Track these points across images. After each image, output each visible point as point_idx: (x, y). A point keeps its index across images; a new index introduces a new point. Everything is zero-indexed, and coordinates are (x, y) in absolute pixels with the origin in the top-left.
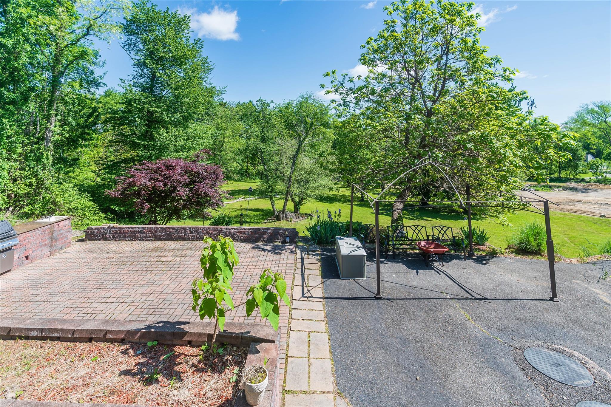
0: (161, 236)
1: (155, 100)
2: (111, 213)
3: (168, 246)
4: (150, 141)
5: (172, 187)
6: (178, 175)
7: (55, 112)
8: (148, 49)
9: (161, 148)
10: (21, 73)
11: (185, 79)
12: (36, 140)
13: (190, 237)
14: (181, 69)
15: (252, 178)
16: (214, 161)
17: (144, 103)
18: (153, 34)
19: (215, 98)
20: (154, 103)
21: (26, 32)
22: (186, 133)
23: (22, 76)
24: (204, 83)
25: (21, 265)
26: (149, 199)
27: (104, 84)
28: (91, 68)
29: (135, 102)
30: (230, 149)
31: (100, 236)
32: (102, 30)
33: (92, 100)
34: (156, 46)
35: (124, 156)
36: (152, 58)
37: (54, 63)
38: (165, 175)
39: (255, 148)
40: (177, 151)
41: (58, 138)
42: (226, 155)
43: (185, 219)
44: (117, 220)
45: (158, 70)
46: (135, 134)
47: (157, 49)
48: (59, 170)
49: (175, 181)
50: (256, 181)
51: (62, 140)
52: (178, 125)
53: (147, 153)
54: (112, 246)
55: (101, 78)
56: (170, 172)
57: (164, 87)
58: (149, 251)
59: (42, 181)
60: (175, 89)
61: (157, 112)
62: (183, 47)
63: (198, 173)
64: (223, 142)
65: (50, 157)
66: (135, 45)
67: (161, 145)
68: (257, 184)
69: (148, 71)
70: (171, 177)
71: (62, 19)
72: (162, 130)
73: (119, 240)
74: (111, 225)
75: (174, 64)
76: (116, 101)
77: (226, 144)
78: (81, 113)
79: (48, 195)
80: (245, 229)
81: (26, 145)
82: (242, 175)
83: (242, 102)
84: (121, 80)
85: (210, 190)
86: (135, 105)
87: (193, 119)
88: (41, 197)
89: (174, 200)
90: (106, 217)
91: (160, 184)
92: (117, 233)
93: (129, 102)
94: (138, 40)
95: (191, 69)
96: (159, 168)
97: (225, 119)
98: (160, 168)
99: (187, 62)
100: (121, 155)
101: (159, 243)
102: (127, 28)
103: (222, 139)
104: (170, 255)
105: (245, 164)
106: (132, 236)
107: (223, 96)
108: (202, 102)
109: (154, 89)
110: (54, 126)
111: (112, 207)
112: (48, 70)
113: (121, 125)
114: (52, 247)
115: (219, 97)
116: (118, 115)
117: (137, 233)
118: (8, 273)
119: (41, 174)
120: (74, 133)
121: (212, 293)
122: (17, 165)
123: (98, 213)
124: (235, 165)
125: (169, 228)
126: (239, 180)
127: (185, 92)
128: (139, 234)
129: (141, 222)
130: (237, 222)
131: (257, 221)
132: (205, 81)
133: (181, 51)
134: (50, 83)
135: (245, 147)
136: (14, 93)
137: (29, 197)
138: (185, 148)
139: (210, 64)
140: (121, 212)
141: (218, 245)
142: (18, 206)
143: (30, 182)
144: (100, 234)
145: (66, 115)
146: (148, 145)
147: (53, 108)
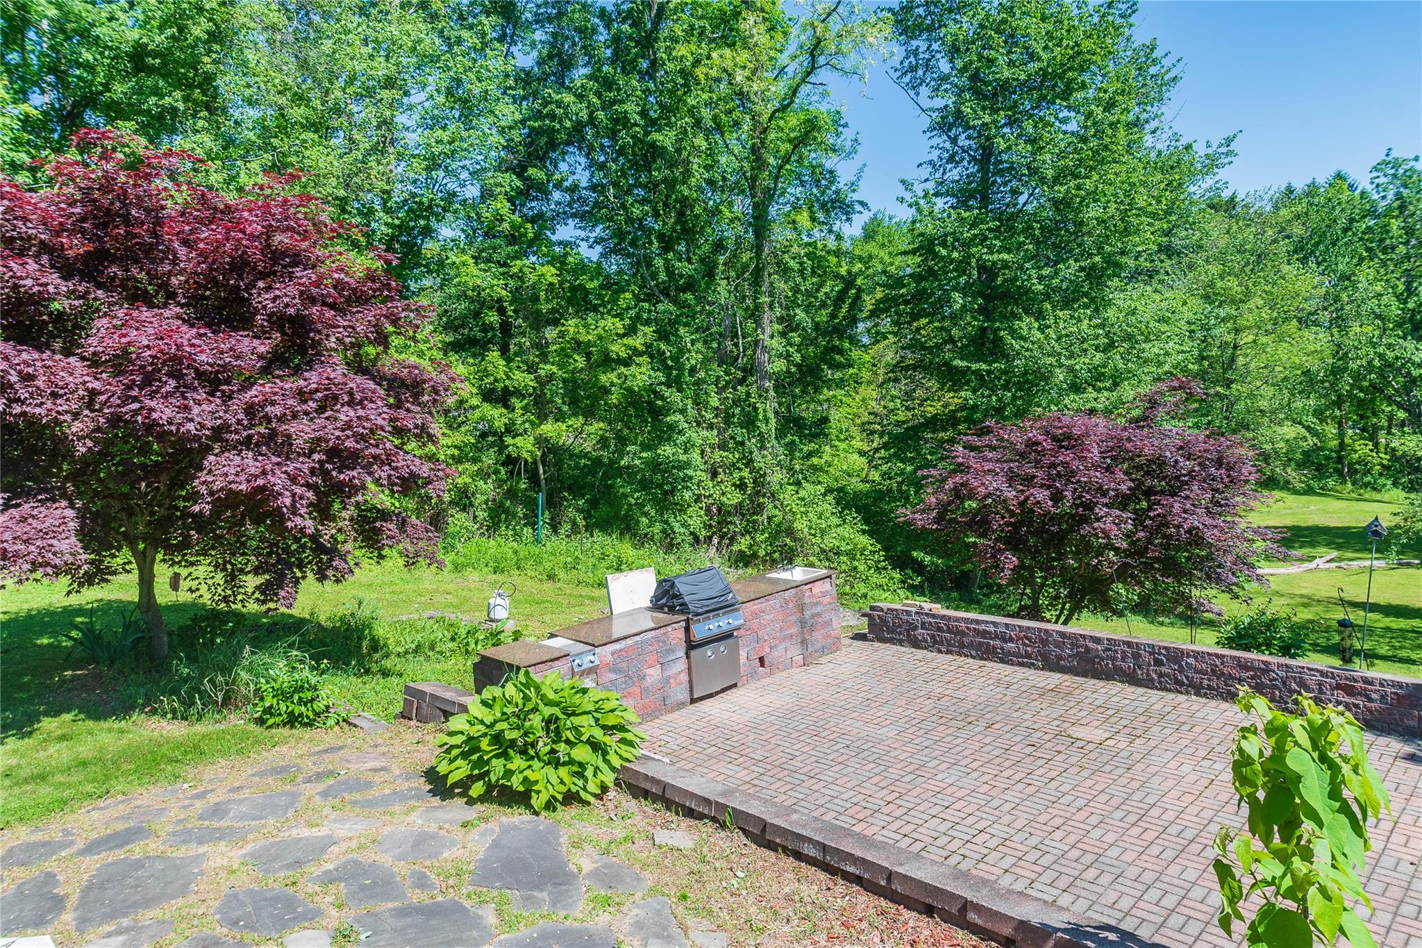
0: (1059, 658)
1: (997, 229)
2: (914, 572)
3: (1086, 694)
4: (995, 361)
5: (1077, 506)
6: (1095, 467)
7: (767, 300)
8: (965, 69)
9: (1027, 381)
10: (698, 210)
11: (1084, 140)
12: (740, 374)
13: (1155, 677)
14: (1069, 108)
15: (1366, 485)
16: (1205, 420)
17: (967, 244)
18: (974, 16)
19: (1192, 189)
20: (996, 238)
21: (694, 103)
22: (1102, 326)
23: (697, 217)
24: (1148, 140)
25: (753, 675)
26: (1013, 541)
27: (862, 203)
28: (828, 165)
29: (944, 244)
30: (1266, 371)
31: (900, 633)
32: (846, 46)
33: (837, 253)
34: (986, 53)
35: (931, 409)
36: (977, 93)
37: (752, 169)
38: (1053, 466)
39: (1377, 363)
40: (1076, 388)
41: (779, 366)
42: (1251, 396)
43: (1120, 614)
44: (932, 593)
45: (998, 128)
46: (952, 340)
47: (989, 60)
48: (791, 447)
49: (1086, 487)
50: (1386, 496)
51: (788, 371)
52: (1075, 300)
53: (990, 396)
54: (934, 665)
55: (853, 187)
56: (1066, 456)
57: (1020, 180)
58: (1033, 697)
59: (761, 476)
60: (1056, 180)
61: (1005, 265)
62: (1068, 31)
63: (1160, 462)
64: (1235, 347)
65: (771, 415)
66: (927, 66)
67: (1026, 373)
68: (1396, 509)
69: (968, 138)
70: (1072, 472)
71: (756, 45)
72: (1026, 324)
73: (949, 652)
74: (923, 604)
75: (1045, 98)
76: (891, 249)
77: (1246, 355)
78: (821, 295)
79: (777, 512)
80: (1366, 681)
81: (725, 388)
82: (1320, 471)
83: (1300, 185)
84: (903, 182)
85: (1209, 521)
86: (944, 252)
87: (1119, 276)
88: (765, 516)
89: (1085, 547)
90: (902, 582)
91: (1042, 495)
92: (939, 629)
93: (927, 247)
94: (935, 46)
95: (1099, 99)
96: (1031, 444)
97: (1236, 260)
98: (1037, 443)
99: (1086, 77)
100: (921, 405)
101: (1055, 678)
102: (901, 21)
103: (1229, 338)
104: (1096, 723)
105: (1331, 430)
106: (980, 644)
107: (1223, 174)
108: (1150, 209)
109: (994, 193)
110: (770, 336)
111: (915, 554)
112: (743, 191)
113: (915, 317)
114: (804, 643)
115: (1209, 181)
116: (903, 291)
117: (991, 639)
118: (734, 690)
119: (759, 462)
120: (811, 349)
121: (1290, 894)
122: (712, 436)
123: (885, 569)
124: (1289, 431)
125: (1083, 637)
126: (1309, 491)
127: (1088, 184)
128: (998, 643)
129: (991, 606)
130: (1328, 650)
131: (1403, 654)
132: (1153, 132)
133: (1065, 43)
134: (750, 224)
135: (1331, 361)
136: (689, 260)
137: (743, 515)
138: (1100, 377)
139: (1167, 62)
140: (936, 572)
141: (1296, 725)
142: (726, 534)
143: (741, 479)
144: (900, 626)
145: (792, 304)
146: (989, 372)
147: (763, 289)
